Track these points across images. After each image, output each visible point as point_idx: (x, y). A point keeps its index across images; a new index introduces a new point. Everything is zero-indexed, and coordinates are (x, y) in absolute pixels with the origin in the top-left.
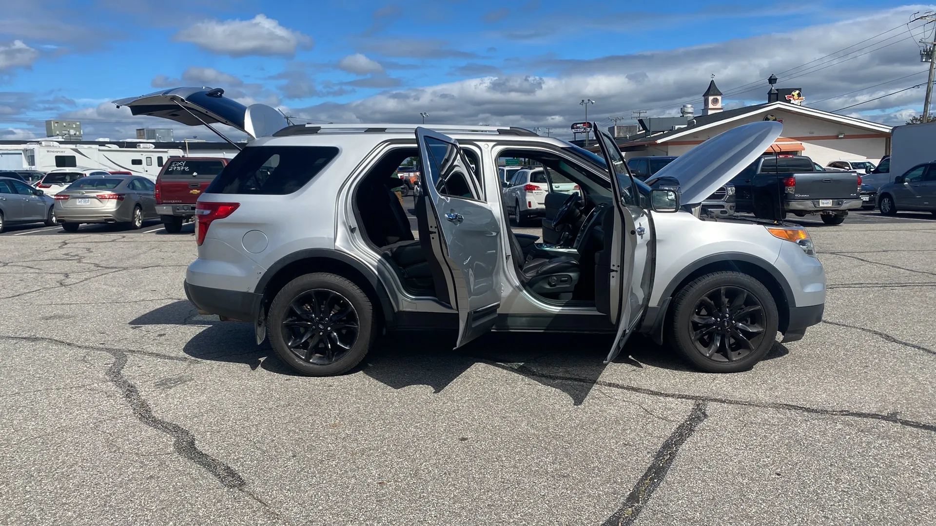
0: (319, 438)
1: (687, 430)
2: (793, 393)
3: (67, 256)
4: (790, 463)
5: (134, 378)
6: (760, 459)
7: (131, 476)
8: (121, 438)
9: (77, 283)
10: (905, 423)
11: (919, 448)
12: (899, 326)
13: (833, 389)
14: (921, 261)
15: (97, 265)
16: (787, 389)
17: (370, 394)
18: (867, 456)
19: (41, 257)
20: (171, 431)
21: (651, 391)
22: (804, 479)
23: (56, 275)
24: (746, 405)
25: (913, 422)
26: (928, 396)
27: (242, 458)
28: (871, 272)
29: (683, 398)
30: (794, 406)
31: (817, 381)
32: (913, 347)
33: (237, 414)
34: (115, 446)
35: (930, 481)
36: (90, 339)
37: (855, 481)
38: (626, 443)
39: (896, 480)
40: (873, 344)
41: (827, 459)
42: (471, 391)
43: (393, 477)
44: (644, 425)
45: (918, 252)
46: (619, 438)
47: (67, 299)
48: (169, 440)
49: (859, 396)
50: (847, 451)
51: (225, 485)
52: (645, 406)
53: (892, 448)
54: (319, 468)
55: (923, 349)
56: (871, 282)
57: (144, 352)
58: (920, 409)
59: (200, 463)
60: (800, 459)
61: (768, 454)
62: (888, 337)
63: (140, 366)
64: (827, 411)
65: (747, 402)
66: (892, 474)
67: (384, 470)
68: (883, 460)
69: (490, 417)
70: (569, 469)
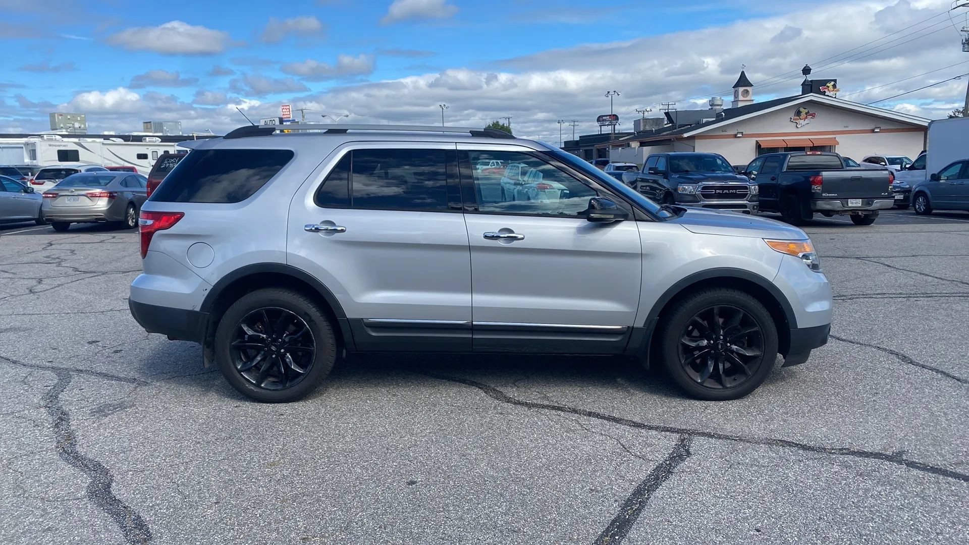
0: (251, 480)
1: (665, 472)
2: (790, 427)
3: (48, 259)
4: (773, 515)
5: (71, 404)
6: (740, 510)
7: (27, 527)
8: (32, 479)
9: (47, 290)
10: (911, 465)
11: (923, 497)
12: (918, 344)
13: (835, 421)
14: (952, 268)
15: (76, 269)
16: (785, 421)
17: (322, 425)
18: (863, 507)
19: (20, 259)
20: (90, 470)
21: (634, 422)
22: (787, 536)
23: (29, 280)
24: (736, 440)
25: (920, 463)
26: (940, 431)
27: (158, 505)
28: (896, 281)
29: (668, 431)
30: (789, 442)
31: (819, 411)
32: (930, 370)
33: (169, 449)
34: (22, 488)
35: (930, 541)
36: (38, 356)
37: (845, 540)
38: (593, 488)
39: (891, 538)
40: (887, 366)
41: (816, 511)
42: (435, 421)
43: (321, 530)
44: (618, 465)
45: (949, 257)
46: (587, 482)
47: (30, 308)
48: (85, 480)
49: (863, 431)
50: (840, 501)
51: (127, 540)
52: (623, 441)
53: (892, 498)
54: (241, 518)
55: (942, 372)
56: (894, 292)
57: (92, 372)
58: (930, 447)
59: (110, 512)
60: (786, 511)
61: (750, 504)
62: (905, 359)
63: (82, 389)
64: (825, 449)
65: (738, 437)
66: (887, 531)
67: (313, 521)
68: (879, 513)
69: (449, 455)
70: (522, 522)
